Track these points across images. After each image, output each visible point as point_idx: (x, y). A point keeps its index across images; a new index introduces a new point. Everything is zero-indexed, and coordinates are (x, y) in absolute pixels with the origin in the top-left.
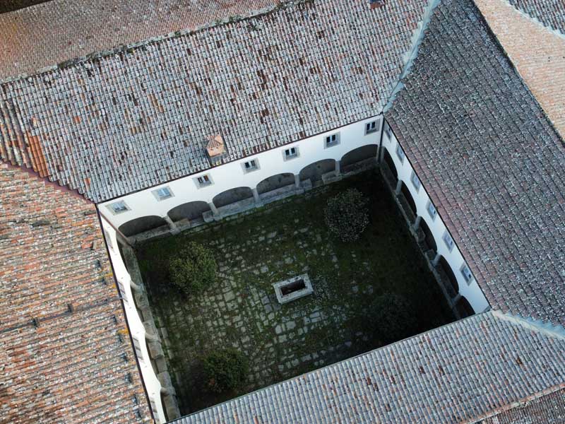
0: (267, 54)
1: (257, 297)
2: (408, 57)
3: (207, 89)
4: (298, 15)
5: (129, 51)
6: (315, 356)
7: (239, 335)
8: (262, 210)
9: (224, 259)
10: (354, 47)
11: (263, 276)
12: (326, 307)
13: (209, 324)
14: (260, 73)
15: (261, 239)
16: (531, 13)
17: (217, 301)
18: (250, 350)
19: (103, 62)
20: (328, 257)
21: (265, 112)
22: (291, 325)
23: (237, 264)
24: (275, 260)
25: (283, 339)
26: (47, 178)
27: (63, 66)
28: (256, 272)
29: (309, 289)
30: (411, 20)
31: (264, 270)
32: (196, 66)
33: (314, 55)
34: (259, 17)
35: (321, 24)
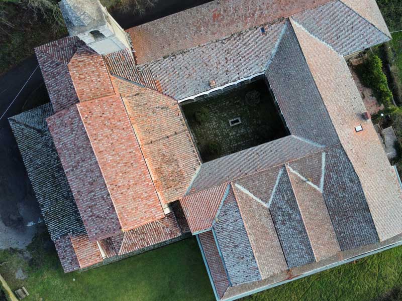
0: (228, 52)
1: (223, 124)
2: (274, 52)
3: (209, 64)
4: (238, 38)
5: (185, 53)
6: (242, 143)
7: (218, 136)
8: (223, 93)
9: (212, 111)
10: (256, 49)
11: (225, 117)
12: (245, 128)
13: (208, 132)
14: (226, 58)
15: (224, 104)
16: (316, 36)
17: (210, 125)
18: (222, 140)
19: (177, 56)
20: (246, 111)
21: (227, 71)
22: (234, 133)
23: (216, 113)
24: (228, 112)
25: (232, 137)
26: (162, 93)
27: (164, 58)
28: (223, 116)
29: (240, 122)
30: (275, 39)
31: (225, 115)
32: (205, 57)
33: (243, 51)
34: (225, 40)
35: (245, 41)
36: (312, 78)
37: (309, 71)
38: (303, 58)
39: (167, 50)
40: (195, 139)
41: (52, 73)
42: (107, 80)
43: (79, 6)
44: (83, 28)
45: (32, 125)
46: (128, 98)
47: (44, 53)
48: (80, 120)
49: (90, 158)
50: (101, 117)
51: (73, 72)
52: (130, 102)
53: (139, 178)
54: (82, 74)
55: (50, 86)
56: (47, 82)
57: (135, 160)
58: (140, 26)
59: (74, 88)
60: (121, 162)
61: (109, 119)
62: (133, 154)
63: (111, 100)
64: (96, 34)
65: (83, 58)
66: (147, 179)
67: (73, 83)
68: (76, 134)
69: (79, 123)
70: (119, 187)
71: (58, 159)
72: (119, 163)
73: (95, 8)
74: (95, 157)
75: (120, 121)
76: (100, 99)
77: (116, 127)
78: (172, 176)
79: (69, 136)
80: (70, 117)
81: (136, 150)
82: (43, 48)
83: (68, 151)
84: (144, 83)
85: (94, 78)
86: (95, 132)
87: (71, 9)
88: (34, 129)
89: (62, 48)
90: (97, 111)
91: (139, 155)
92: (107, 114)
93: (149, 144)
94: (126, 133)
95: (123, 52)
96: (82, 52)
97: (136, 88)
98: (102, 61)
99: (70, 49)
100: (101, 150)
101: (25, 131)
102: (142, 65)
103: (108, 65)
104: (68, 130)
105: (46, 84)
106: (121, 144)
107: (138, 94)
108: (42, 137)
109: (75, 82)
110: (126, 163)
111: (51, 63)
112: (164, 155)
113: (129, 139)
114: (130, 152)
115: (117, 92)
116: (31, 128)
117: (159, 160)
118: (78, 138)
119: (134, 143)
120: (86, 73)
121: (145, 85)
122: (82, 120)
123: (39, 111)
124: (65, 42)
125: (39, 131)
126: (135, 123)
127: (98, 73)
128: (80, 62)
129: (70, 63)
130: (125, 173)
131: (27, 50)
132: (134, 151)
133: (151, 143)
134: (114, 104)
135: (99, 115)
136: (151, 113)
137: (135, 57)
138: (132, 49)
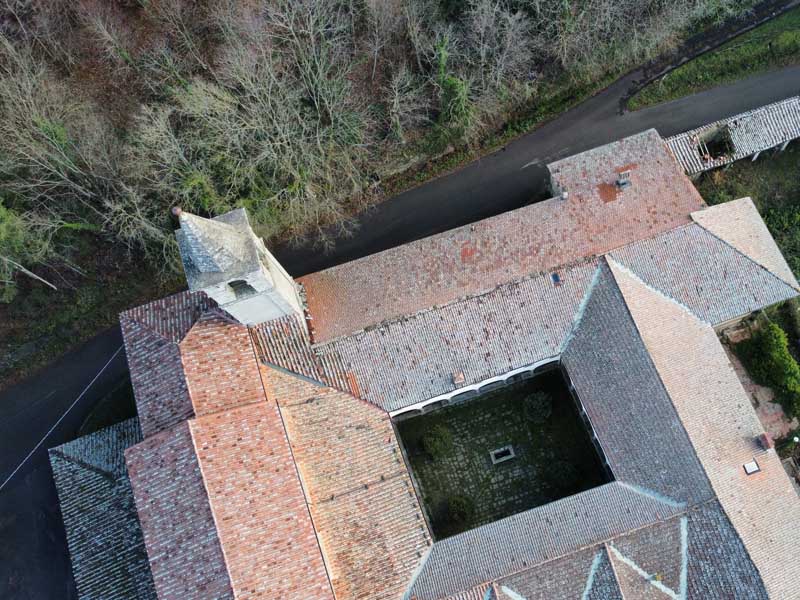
0: (489, 318)
1: (479, 459)
2: (577, 317)
3: (452, 341)
4: (508, 293)
5: (407, 320)
6: (516, 497)
7: (468, 484)
9: (456, 433)
10: (544, 312)
11: (482, 445)
12: (523, 467)
13: (448, 476)
14: (485, 330)
15: (480, 418)
16: (657, 288)
17: (453, 461)
18: (476, 493)
19: (391, 326)
20: (525, 433)
21: (488, 354)
22: (501, 478)
23: (464, 436)
24: (489, 434)
25: (496, 486)
26: (360, 398)
27: (366, 330)
28: (478, 442)
29: (513, 455)
30: (579, 293)
31: (483, 440)
32: (446, 328)
33: (518, 317)
34: (484, 295)
35: (523, 298)
36: (654, 367)
37: (646, 355)
38: (633, 328)
39: (374, 316)
40: (421, 491)
41: (146, 359)
42: (254, 372)
43: (213, 237)
44: (215, 277)
45: (95, 464)
46: (292, 408)
47: (136, 323)
48: (193, 452)
49: (205, 532)
50: (235, 445)
51: (189, 359)
52: (294, 417)
53: (302, 575)
54: (206, 362)
55: (140, 386)
56: (135, 377)
57: (295, 537)
58: (323, 272)
59: (187, 390)
60: (268, 540)
61: (251, 450)
62: (292, 523)
63: (258, 413)
64: (240, 287)
65: (211, 331)
66: (318, 577)
67: (187, 379)
68: (181, 482)
69: (190, 459)
70: (260, 594)
71: (139, 533)
72: (262, 542)
73: (242, 239)
74: (215, 529)
75: (272, 454)
76: (237, 411)
77: (263, 466)
78: (370, 570)
79: (167, 485)
80: (172, 447)
81: (300, 513)
82: (136, 312)
83: (162, 516)
84: (324, 379)
85: (228, 370)
86: (219, 478)
87: (197, 243)
88: (98, 471)
89: (172, 314)
90: (228, 434)
91: (306, 524)
92: (247, 441)
93: (328, 501)
94: (281, 479)
95: (288, 321)
96: (210, 321)
97: (309, 389)
98: (245, 338)
99: (187, 314)
100: (230, 514)
101: (80, 476)
102: (323, 344)
103: (257, 344)
104: (165, 473)
105: (133, 381)
106: (270, 501)
107: (311, 400)
108: (111, 487)
109: (190, 377)
110: (277, 542)
111: (148, 342)
112: (356, 524)
113: (287, 492)
114: (288, 519)
115: (272, 397)
116: (91, 468)
117: (346, 536)
118: (184, 490)
119: (296, 500)
120: (214, 360)
121: (327, 382)
122: (197, 452)
123: (112, 434)
124: (178, 303)
125: (108, 476)
126: (301, 459)
127: (236, 360)
128: (204, 338)
129: (185, 341)
130: (275, 563)
131: (105, 318)
132: (296, 517)
133: (332, 499)
134: (264, 420)
135: (231, 442)
136: (334, 438)
137: (310, 329)
138: (306, 313)
